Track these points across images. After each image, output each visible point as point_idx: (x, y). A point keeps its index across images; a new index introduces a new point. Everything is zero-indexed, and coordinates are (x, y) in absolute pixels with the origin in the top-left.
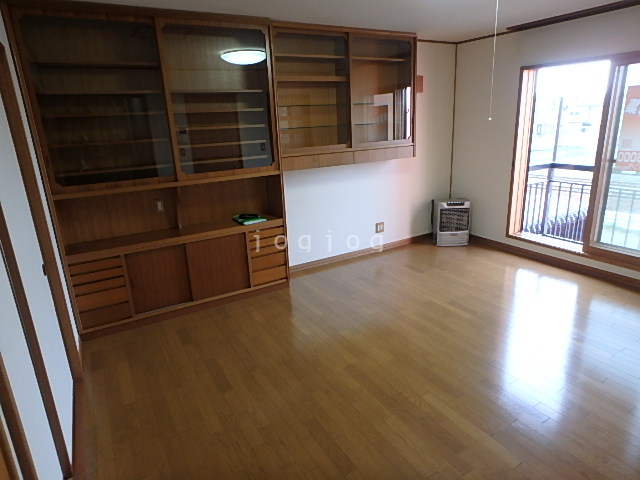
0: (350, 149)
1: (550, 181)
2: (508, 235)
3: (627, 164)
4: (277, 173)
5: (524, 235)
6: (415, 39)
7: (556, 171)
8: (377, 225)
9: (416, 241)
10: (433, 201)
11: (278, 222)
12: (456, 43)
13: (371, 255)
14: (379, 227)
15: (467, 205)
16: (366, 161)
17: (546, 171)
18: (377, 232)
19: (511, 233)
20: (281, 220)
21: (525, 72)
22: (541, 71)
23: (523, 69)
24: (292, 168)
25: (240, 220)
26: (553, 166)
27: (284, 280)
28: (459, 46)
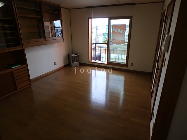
0: (45, 40)
1: (96, 47)
2: (89, 62)
3: (114, 42)
4: (22, 48)
5: (93, 61)
6: (60, 6)
7: (97, 44)
8: (54, 63)
9: (65, 66)
10: (68, 54)
11: (25, 66)
12: (70, 9)
13: (54, 72)
14: (55, 64)
15: (78, 55)
16: (50, 43)
17: (95, 44)
18: (54, 65)
19: (90, 61)
20: (26, 65)
21: (89, 19)
22: (92, 19)
23: (89, 18)
24: (27, 47)
25: (9, 67)
26: (96, 43)
27: (29, 85)
28: (70, 10)
